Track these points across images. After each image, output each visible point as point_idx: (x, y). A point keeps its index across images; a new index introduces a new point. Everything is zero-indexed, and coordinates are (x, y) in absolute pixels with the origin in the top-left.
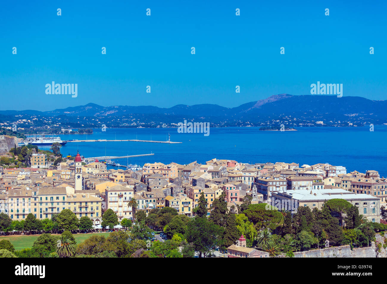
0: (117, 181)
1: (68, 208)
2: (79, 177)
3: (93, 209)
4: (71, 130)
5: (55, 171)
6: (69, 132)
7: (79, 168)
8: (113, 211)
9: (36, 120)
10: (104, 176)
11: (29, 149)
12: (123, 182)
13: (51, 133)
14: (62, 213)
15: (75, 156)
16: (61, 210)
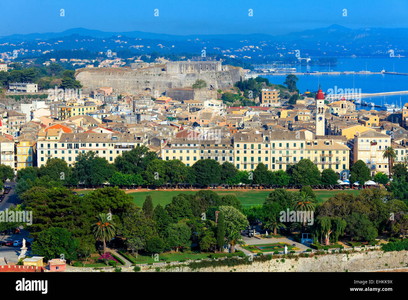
0: (369, 124)
1: (307, 158)
2: (321, 118)
3: (339, 160)
4: (309, 59)
5: (291, 110)
6: (308, 61)
7: (321, 107)
8: (363, 162)
9: (265, 47)
10: (352, 118)
11: (257, 83)
12: (377, 126)
13: (285, 63)
14: (300, 164)
15: (315, 92)
16: (298, 160)
